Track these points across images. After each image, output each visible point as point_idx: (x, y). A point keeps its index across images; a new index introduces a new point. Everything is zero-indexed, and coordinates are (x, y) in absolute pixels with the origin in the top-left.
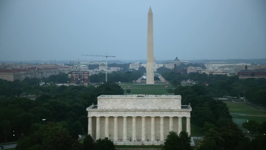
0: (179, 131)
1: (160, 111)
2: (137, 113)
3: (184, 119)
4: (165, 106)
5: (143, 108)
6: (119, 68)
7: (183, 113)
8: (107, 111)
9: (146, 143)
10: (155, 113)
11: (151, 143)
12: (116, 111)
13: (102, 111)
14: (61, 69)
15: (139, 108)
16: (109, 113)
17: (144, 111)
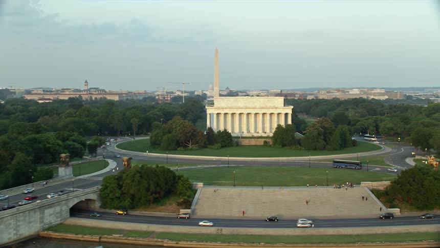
0: (283, 123)
1: (266, 108)
2: (248, 109)
3: (286, 115)
4: (270, 104)
5: (253, 106)
6: (189, 94)
7: (285, 110)
8: (223, 108)
9: (256, 135)
10: (263, 110)
11: (260, 135)
12: (230, 108)
13: (219, 108)
14: (149, 94)
15: (249, 106)
16: (225, 110)
17: (254, 108)
